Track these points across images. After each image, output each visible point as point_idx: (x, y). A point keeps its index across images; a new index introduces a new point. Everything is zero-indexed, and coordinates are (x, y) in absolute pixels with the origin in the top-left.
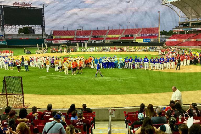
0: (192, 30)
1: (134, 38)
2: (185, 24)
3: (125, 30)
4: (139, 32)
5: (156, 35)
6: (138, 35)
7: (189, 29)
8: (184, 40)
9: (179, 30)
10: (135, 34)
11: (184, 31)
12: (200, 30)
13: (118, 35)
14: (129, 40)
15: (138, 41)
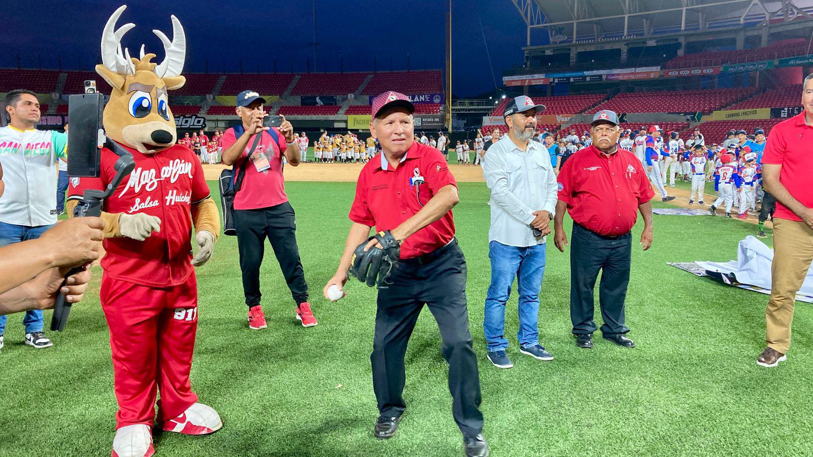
0: (572, 80)
1: (341, 111)
2: (552, 53)
3: (300, 79)
4: (361, 88)
5: (431, 101)
6: (355, 98)
7: (572, 76)
8: (566, 119)
9: (531, 78)
10: (345, 96)
11: (551, 83)
12: (621, 78)
13: (269, 95)
14: (319, 119)
15: (359, 123)
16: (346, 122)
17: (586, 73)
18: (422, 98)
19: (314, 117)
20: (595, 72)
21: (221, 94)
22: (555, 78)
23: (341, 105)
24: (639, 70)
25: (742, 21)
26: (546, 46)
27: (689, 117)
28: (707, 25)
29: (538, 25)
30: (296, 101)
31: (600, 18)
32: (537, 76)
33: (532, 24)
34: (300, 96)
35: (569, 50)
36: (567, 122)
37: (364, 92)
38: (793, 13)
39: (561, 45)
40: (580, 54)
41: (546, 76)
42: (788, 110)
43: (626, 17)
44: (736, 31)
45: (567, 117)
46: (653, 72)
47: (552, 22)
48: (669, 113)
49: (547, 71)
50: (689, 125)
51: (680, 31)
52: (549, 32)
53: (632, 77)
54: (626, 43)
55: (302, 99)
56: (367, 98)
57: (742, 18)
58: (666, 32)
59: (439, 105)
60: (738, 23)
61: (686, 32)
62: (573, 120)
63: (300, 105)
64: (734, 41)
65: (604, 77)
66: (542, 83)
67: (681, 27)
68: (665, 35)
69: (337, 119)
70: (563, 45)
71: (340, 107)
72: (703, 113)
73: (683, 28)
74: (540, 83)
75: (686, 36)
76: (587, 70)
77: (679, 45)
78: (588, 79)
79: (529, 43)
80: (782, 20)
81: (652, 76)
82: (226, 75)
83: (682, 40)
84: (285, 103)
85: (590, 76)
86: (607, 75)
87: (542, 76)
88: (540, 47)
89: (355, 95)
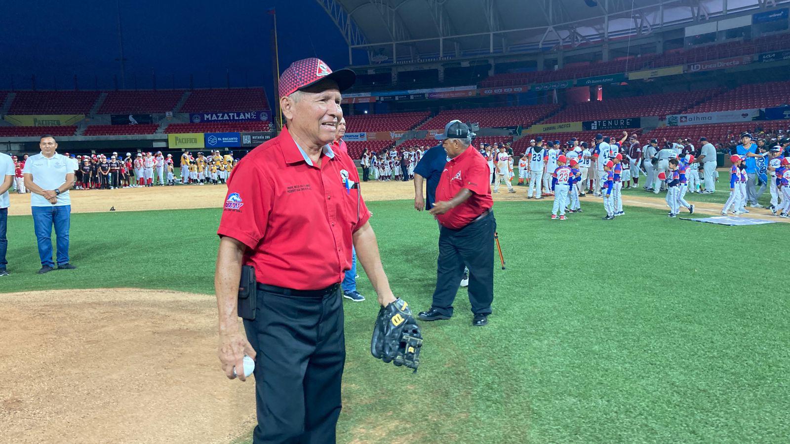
0: (397, 98)
1: (159, 130)
2: (374, 73)
3: (108, 96)
4: (179, 106)
5: (258, 118)
6: (174, 116)
7: (397, 94)
8: (399, 136)
9: (357, 96)
10: (162, 114)
11: (377, 101)
12: (442, 96)
13: (72, 114)
14: (134, 139)
15: (181, 141)
16: (166, 141)
17: (410, 92)
18: (248, 116)
19: (130, 137)
20: (418, 91)
21: (10, 113)
22: (381, 96)
23: (160, 123)
24: (458, 89)
25: (540, 46)
26: (368, 66)
27: (511, 131)
28: (509, 49)
29: (358, 46)
30: (106, 120)
31: (415, 40)
32: (363, 94)
33: (353, 44)
34: (110, 115)
35: (391, 70)
36: (400, 138)
37: (183, 109)
38: (577, 40)
39: (382, 65)
40: (401, 75)
41: (372, 94)
42: (598, 123)
43: (441, 39)
44: (536, 54)
45: (400, 133)
46: (470, 90)
47: (370, 43)
48: (493, 128)
49: (372, 89)
50: (512, 138)
51: (489, 53)
52: (368, 52)
53: (453, 96)
54: (442, 64)
55: (112, 118)
56: (187, 115)
57: (541, 43)
58: (476, 54)
59: (267, 122)
60: (536, 47)
61: (495, 55)
62: (407, 136)
63: (110, 124)
64: (535, 64)
65: (426, 96)
66: (368, 101)
67: (489, 50)
68: (478, 57)
69: (156, 138)
70: (385, 64)
71: (158, 126)
72: (523, 127)
73: (492, 51)
74: (366, 102)
75: (495, 58)
76: (411, 89)
77: (489, 67)
78: (412, 97)
79: (351, 63)
80: (570, 46)
81: (470, 94)
82: (15, 92)
83: (492, 62)
84: (93, 123)
85: (414, 95)
86: (430, 94)
87: (368, 94)
88: (363, 66)
89: (173, 113)
